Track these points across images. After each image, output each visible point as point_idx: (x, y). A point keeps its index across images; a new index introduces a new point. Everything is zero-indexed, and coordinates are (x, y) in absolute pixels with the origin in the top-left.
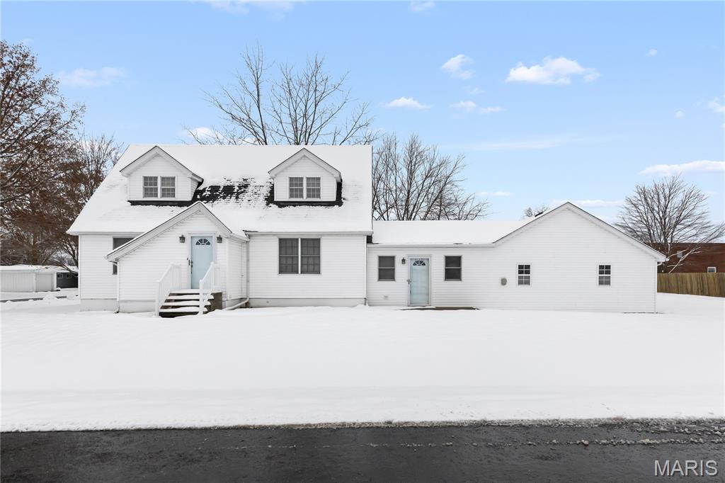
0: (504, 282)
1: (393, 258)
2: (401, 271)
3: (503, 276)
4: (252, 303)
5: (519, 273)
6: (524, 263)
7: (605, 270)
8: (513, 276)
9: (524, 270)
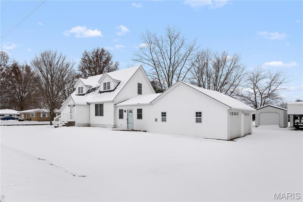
0: (156, 120)
1: (123, 110)
2: (125, 115)
3: (156, 118)
4: (91, 125)
5: (162, 116)
6: (164, 112)
7: (199, 114)
8: (160, 117)
9: (164, 114)
